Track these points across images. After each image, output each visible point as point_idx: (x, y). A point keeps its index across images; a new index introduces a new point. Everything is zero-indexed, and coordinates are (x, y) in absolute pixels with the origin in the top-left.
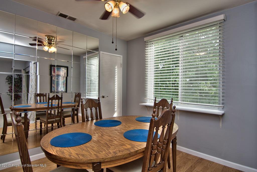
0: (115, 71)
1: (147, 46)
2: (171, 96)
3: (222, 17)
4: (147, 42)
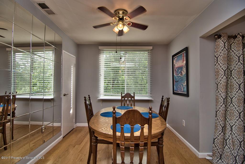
0: (71, 70)
1: (100, 53)
2: (121, 91)
3: (151, 48)
4: (101, 50)
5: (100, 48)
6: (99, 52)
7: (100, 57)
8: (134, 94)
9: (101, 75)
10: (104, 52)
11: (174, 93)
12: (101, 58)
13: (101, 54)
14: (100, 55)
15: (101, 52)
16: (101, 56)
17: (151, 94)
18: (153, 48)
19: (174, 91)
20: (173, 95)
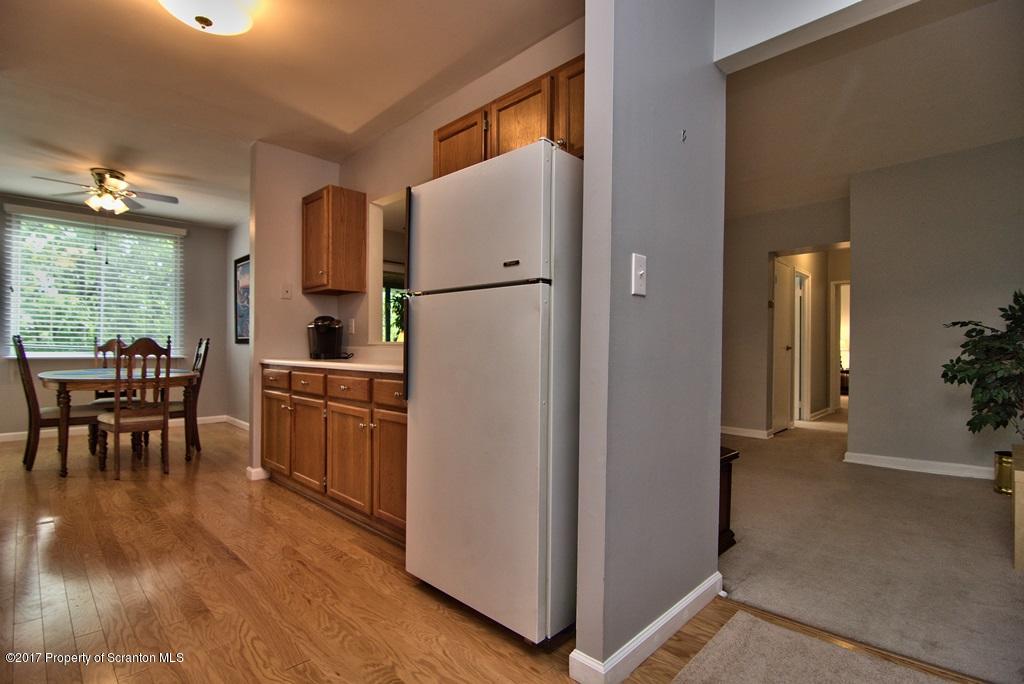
3: (183, 232)
4: (10, 215)
5: (8, 207)
6: (4, 220)
9: (11, 288)
11: (239, 341)
13: (10, 227)
14: (8, 229)
15: (10, 221)
17: (181, 346)
18: (188, 233)
19: (236, 336)
20: (237, 345)
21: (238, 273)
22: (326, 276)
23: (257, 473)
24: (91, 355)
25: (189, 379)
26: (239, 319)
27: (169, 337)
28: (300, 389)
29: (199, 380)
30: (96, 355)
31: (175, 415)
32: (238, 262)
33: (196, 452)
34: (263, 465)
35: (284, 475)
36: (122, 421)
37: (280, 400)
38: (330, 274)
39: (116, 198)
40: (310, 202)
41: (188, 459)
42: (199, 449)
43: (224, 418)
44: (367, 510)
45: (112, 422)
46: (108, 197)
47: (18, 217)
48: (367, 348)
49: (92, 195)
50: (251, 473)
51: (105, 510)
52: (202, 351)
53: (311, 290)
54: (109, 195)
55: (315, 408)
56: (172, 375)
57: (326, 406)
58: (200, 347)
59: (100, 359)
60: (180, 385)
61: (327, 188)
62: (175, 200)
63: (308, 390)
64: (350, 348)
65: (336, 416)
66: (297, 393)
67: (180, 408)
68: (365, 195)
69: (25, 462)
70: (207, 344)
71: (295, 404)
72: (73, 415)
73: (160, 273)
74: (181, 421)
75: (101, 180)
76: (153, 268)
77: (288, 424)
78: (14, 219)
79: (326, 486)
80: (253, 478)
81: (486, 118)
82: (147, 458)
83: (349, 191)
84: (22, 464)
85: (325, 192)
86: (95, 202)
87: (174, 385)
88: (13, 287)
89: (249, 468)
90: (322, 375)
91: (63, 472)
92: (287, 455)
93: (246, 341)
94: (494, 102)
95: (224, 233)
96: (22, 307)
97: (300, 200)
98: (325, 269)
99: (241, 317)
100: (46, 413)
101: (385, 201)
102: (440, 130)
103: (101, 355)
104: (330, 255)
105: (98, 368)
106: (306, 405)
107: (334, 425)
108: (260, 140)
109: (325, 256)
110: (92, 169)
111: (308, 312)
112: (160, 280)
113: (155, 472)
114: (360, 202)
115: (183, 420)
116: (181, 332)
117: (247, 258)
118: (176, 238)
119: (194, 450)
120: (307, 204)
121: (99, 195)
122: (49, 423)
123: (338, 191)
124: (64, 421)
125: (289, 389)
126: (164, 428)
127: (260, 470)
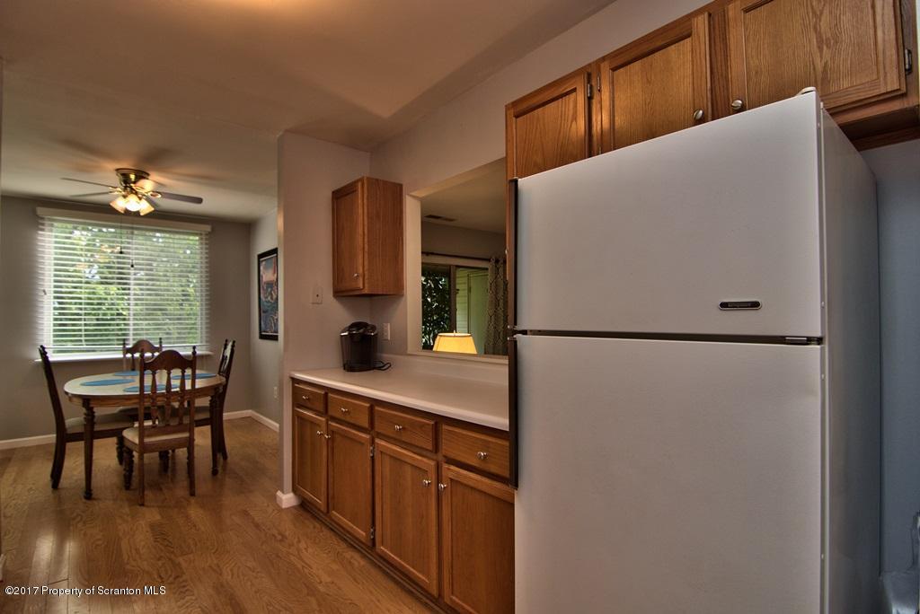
1: (41, 226)
3: (208, 228)
4: (43, 219)
5: (40, 211)
6: (37, 223)
7: (40, 238)
8: (161, 342)
9: (44, 291)
10: (56, 224)
11: (262, 337)
12: (43, 241)
13: (43, 230)
14: (40, 232)
15: (43, 224)
16: (42, 235)
17: (207, 342)
18: (213, 229)
19: (260, 332)
20: (260, 340)
21: (261, 268)
22: (361, 279)
23: (287, 499)
24: (120, 355)
25: (215, 388)
26: (262, 314)
27: (194, 348)
28: (337, 415)
29: (225, 387)
30: (124, 355)
31: (201, 423)
32: (260, 256)
33: (222, 459)
34: (294, 490)
35: (322, 512)
36: (147, 440)
37: (313, 424)
38: (366, 277)
39: (140, 199)
40: (341, 196)
41: (215, 472)
42: (225, 457)
43: (249, 412)
44: (435, 592)
45: (137, 441)
46: (133, 198)
47: (50, 220)
48: (406, 358)
49: (117, 196)
50: (281, 499)
51: (125, 557)
52: (228, 353)
53: (342, 293)
54: (134, 196)
55: (360, 443)
56: (197, 387)
57: (373, 442)
58: (225, 348)
59: (128, 360)
60: (206, 395)
61: (361, 180)
62: (199, 201)
63: (348, 419)
64: (385, 355)
65: (387, 460)
66: (334, 419)
67: (206, 415)
68: (401, 186)
69: (52, 476)
70: (233, 346)
71: (332, 432)
72: (97, 428)
73: (188, 260)
74: (207, 429)
75: (126, 181)
76: (182, 257)
77: (325, 453)
78: (47, 222)
79: (374, 539)
80: (285, 505)
81: (589, 81)
82: (174, 470)
83: (385, 183)
84: (49, 478)
85: (360, 184)
86: (121, 204)
87: (200, 396)
88: (46, 290)
89: (279, 493)
90: (368, 405)
91: (89, 494)
92: (323, 489)
93: (275, 338)
94: (603, 59)
95: (246, 228)
96: (55, 309)
97: (330, 195)
98: (361, 271)
99: (264, 312)
100: (73, 427)
101: (422, 193)
102: (515, 104)
103: (129, 355)
104: (366, 255)
105: (127, 370)
106: (345, 436)
107: (384, 468)
108: (287, 131)
109: (360, 257)
110: (117, 170)
111: (340, 317)
112: (188, 267)
113: (181, 490)
114: (395, 194)
115: (209, 427)
116: (207, 328)
117: (275, 251)
118: (201, 234)
119: (219, 456)
120: (337, 198)
121: (125, 197)
122: (76, 437)
123: (374, 183)
124: (90, 434)
125: (325, 412)
126: (190, 444)
127: (291, 495)
